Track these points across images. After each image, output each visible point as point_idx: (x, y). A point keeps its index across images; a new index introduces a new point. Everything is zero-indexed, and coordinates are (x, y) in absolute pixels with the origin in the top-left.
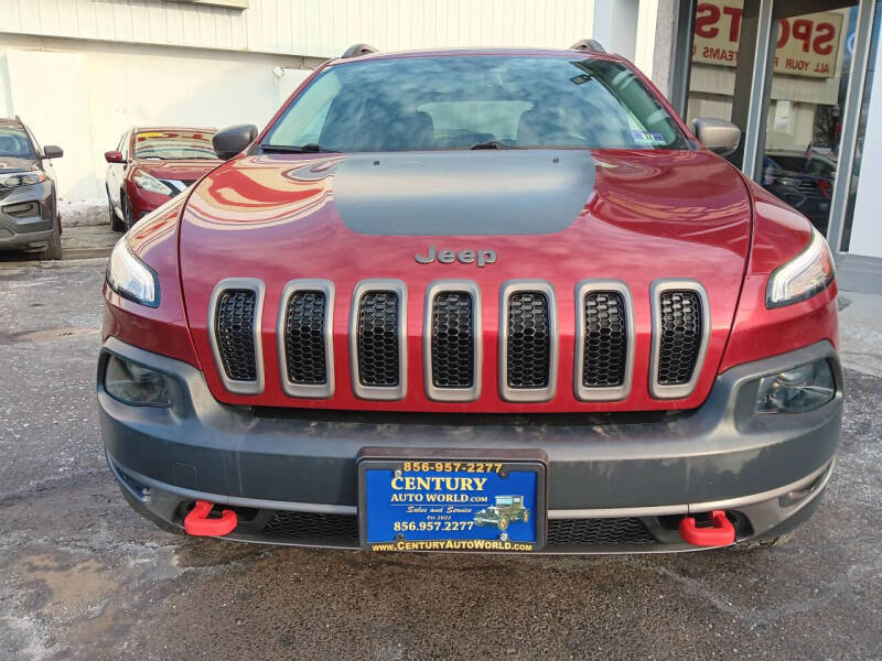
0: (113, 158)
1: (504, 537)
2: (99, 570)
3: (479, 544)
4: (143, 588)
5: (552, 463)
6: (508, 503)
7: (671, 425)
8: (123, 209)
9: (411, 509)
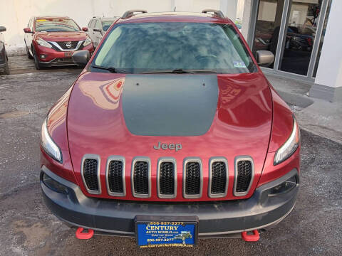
0: (27, 31)
1: (184, 242)
2: (42, 227)
3: (175, 245)
4: (58, 234)
5: (200, 221)
6: (185, 233)
7: (240, 204)
8: (32, 51)
9: (153, 235)
